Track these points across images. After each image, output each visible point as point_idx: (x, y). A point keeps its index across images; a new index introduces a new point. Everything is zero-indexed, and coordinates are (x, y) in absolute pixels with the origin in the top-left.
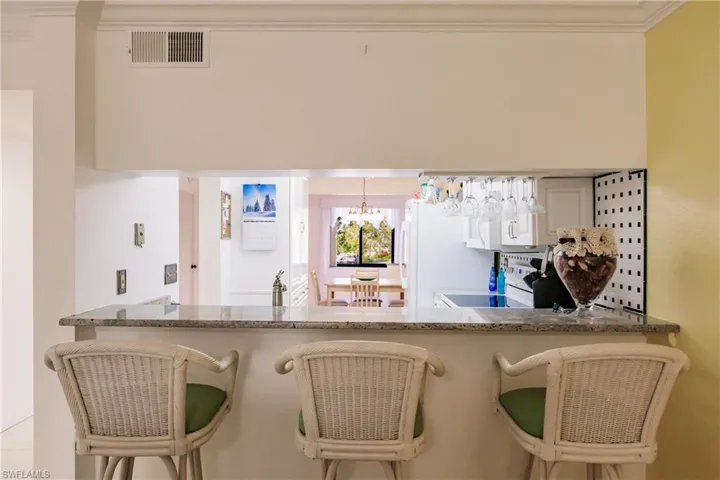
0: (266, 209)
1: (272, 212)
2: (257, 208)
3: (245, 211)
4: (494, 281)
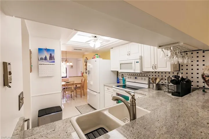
0: (50, 59)
1: (53, 60)
2: (46, 59)
3: (40, 60)
4: (119, 81)
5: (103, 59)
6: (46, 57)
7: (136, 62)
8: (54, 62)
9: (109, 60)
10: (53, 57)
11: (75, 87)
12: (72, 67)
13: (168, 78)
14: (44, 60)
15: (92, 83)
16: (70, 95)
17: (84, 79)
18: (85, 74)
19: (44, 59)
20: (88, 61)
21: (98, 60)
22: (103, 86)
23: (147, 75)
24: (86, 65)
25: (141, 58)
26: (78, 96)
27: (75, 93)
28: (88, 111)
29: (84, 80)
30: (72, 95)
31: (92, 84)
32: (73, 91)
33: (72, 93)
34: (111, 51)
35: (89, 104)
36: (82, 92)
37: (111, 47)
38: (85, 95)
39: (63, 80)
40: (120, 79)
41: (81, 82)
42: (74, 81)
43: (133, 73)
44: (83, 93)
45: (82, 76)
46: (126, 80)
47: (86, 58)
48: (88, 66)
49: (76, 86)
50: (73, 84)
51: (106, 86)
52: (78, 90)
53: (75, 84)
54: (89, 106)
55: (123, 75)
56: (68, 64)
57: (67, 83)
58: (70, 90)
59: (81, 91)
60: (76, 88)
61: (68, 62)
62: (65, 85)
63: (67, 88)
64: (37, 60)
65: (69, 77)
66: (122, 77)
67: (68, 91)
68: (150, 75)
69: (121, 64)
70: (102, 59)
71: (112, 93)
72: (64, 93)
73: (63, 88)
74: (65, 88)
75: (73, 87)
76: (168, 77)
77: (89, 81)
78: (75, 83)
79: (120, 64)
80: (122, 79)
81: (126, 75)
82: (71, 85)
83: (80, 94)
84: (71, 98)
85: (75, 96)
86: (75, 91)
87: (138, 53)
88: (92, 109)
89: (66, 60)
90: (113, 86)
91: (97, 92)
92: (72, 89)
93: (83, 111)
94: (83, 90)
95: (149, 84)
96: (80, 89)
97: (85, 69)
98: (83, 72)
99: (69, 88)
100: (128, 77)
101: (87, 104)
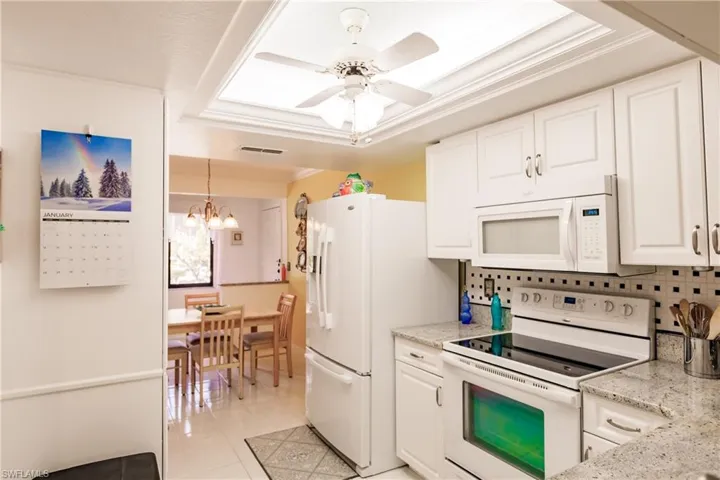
0: (103, 192)
1: (122, 200)
2: (80, 189)
3: (47, 194)
4: (468, 311)
5: (387, 198)
6: (82, 180)
7: (586, 213)
8: (127, 208)
9: (418, 205)
10: (125, 181)
11: (246, 336)
12: (237, 236)
14: (70, 195)
15: (329, 320)
16: (226, 375)
17: (292, 297)
18: (295, 273)
19: (72, 190)
20: (310, 208)
22: (390, 337)
23: (639, 287)
24: (302, 230)
25: (614, 189)
26: (261, 377)
27: (247, 364)
28: (306, 466)
29: (289, 303)
30: (235, 372)
31: (330, 324)
32: (237, 356)
33: (235, 365)
34: (432, 156)
35: (312, 428)
36: (283, 358)
37: (432, 139)
38: (294, 375)
39: (190, 300)
40: (476, 300)
41: (276, 313)
42: (241, 309)
43: (564, 276)
44: (283, 366)
45: (285, 281)
46: (513, 312)
47: (304, 195)
48: (310, 236)
49: (254, 329)
50: (238, 323)
51: (402, 336)
52: (265, 352)
53: (248, 320)
54: (314, 440)
55: (490, 284)
56: (215, 222)
57: (208, 314)
58: (222, 348)
59: (275, 356)
60: (253, 340)
61: (216, 215)
62: (197, 326)
63: (207, 340)
64: (29, 192)
65: (222, 285)
66: (489, 292)
67: (212, 353)
68: (657, 288)
69: (489, 227)
70: (384, 196)
71: (440, 382)
72: (197, 366)
73: (190, 339)
74: (196, 342)
75: (237, 335)
77: (314, 308)
78: (248, 314)
79: (484, 223)
80: (485, 301)
81: (509, 284)
82: (229, 326)
83: (271, 369)
84: (230, 386)
85: (247, 378)
86: (248, 355)
87: (596, 159)
88: (330, 458)
89: (207, 207)
90: (444, 343)
91: (355, 371)
92: (232, 349)
93: (280, 466)
94: (284, 350)
95: (656, 339)
96: (273, 347)
97: (298, 248)
98: (289, 263)
99: (215, 338)
100: (523, 295)
101: (301, 423)
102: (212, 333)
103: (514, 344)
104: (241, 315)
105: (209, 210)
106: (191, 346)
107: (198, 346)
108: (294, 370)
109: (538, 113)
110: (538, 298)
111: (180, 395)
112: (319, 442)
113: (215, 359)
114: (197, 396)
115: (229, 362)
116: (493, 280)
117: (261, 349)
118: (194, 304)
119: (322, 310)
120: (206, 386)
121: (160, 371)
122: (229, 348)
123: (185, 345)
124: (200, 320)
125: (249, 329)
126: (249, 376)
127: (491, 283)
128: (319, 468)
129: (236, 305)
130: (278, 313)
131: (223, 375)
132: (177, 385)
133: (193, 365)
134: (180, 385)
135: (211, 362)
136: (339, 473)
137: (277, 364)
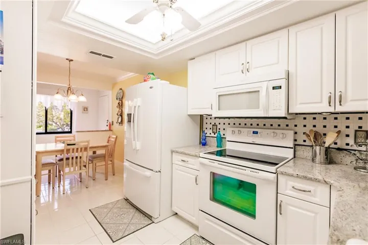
7: (274, 88)
9: (184, 89)
11: (91, 156)
12: (85, 109)
13: (356, 131)
15: (138, 145)
16: (79, 176)
17: (115, 137)
18: (116, 127)
21: (159, 84)
22: (170, 153)
23: (287, 126)
24: (120, 106)
25: (287, 77)
26: (97, 176)
27: (91, 170)
28: (125, 221)
29: (113, 140)
30: (84, 174)
31: (138, 147)
32: (85, 166)
33: (84, 171)
35: (127, 200)
36: (110, 166)
38: (116, 174)
39: (58, 139)
40: (208, 135)
42: (88, 142)
43: (251, 122)
44: (110, 169)
45: (110, 130)
46: (227, 139)
47: (121, 89)
49: (94, 153)
50: (86, 149)
51: (176, 152)
52: (100, 164)
53: (91, 148)
54: (129, 206)
56: (73, 98)
57: (68, 145)
58: (76, 163)
59: (106, 165)
60: (94, 158)
61: (73, 93)
62: (62, 151)
63: (68, 159)
65: (77, 132)
66: (215, 131)
67: (70, 165)
68: (296, 126)
69: (222, 98)
70: (169, 82)
71: (197, 173)
72: (62, 173)
73: (58, 159)
74: (61, 160)
75: (85, 156)
76: (357, 129)
77: (129, 140)
78: (90, 146)
79: (219, 96)
80: (213, 135)
81: (224, 127)
82: (81, 151)
83: (104, 172)
84: (81, 182)
85: (90, 177)
86: (91, 165)
87: (278, 63)
88: (138, 214)
89: (68, 90)
90: (200, 154)
91: (152, 170)
92: (82, 162)
93: (111, 222)
94: (111, 162)
95: (295, 148)
96: (105, 161)
97: (117, 114)
98: (113, 122)
99: (73, 158)
100: (232, 131)
101: (120, 198)
102: (71, 155)
103: (227, 154)
104: (88, 145)
105: (69, 91)
106: (58, 162)
107: (62, 162)
108: (116, 172)
109: (248, 42)
110: (240, 132)
111: (51, 188)
112: (131, 207)
113: (72, 169)
114: (62, 188)
115: (80, 169)
116: (217, 125)
117: (98, 162)
118: (60, 141)
119: (134, 140)
120: (67, 182)
121: (30, 177)
122: (80, 162)
123: (55, 162)
124: (63, 148)
125: (92, 152)
126: (92, 176)
127: (215, 127)
128: (132, 221)
129: (85, 140)
130: (108, 144)
131: (77, 176)
132: (49, 183)
133: (60, 172)
134: (51, 183)
135: (70, 170)
136: (143, 222)
137: (106, 169)
